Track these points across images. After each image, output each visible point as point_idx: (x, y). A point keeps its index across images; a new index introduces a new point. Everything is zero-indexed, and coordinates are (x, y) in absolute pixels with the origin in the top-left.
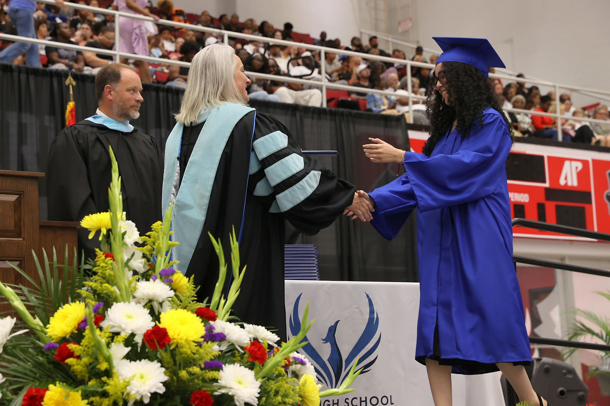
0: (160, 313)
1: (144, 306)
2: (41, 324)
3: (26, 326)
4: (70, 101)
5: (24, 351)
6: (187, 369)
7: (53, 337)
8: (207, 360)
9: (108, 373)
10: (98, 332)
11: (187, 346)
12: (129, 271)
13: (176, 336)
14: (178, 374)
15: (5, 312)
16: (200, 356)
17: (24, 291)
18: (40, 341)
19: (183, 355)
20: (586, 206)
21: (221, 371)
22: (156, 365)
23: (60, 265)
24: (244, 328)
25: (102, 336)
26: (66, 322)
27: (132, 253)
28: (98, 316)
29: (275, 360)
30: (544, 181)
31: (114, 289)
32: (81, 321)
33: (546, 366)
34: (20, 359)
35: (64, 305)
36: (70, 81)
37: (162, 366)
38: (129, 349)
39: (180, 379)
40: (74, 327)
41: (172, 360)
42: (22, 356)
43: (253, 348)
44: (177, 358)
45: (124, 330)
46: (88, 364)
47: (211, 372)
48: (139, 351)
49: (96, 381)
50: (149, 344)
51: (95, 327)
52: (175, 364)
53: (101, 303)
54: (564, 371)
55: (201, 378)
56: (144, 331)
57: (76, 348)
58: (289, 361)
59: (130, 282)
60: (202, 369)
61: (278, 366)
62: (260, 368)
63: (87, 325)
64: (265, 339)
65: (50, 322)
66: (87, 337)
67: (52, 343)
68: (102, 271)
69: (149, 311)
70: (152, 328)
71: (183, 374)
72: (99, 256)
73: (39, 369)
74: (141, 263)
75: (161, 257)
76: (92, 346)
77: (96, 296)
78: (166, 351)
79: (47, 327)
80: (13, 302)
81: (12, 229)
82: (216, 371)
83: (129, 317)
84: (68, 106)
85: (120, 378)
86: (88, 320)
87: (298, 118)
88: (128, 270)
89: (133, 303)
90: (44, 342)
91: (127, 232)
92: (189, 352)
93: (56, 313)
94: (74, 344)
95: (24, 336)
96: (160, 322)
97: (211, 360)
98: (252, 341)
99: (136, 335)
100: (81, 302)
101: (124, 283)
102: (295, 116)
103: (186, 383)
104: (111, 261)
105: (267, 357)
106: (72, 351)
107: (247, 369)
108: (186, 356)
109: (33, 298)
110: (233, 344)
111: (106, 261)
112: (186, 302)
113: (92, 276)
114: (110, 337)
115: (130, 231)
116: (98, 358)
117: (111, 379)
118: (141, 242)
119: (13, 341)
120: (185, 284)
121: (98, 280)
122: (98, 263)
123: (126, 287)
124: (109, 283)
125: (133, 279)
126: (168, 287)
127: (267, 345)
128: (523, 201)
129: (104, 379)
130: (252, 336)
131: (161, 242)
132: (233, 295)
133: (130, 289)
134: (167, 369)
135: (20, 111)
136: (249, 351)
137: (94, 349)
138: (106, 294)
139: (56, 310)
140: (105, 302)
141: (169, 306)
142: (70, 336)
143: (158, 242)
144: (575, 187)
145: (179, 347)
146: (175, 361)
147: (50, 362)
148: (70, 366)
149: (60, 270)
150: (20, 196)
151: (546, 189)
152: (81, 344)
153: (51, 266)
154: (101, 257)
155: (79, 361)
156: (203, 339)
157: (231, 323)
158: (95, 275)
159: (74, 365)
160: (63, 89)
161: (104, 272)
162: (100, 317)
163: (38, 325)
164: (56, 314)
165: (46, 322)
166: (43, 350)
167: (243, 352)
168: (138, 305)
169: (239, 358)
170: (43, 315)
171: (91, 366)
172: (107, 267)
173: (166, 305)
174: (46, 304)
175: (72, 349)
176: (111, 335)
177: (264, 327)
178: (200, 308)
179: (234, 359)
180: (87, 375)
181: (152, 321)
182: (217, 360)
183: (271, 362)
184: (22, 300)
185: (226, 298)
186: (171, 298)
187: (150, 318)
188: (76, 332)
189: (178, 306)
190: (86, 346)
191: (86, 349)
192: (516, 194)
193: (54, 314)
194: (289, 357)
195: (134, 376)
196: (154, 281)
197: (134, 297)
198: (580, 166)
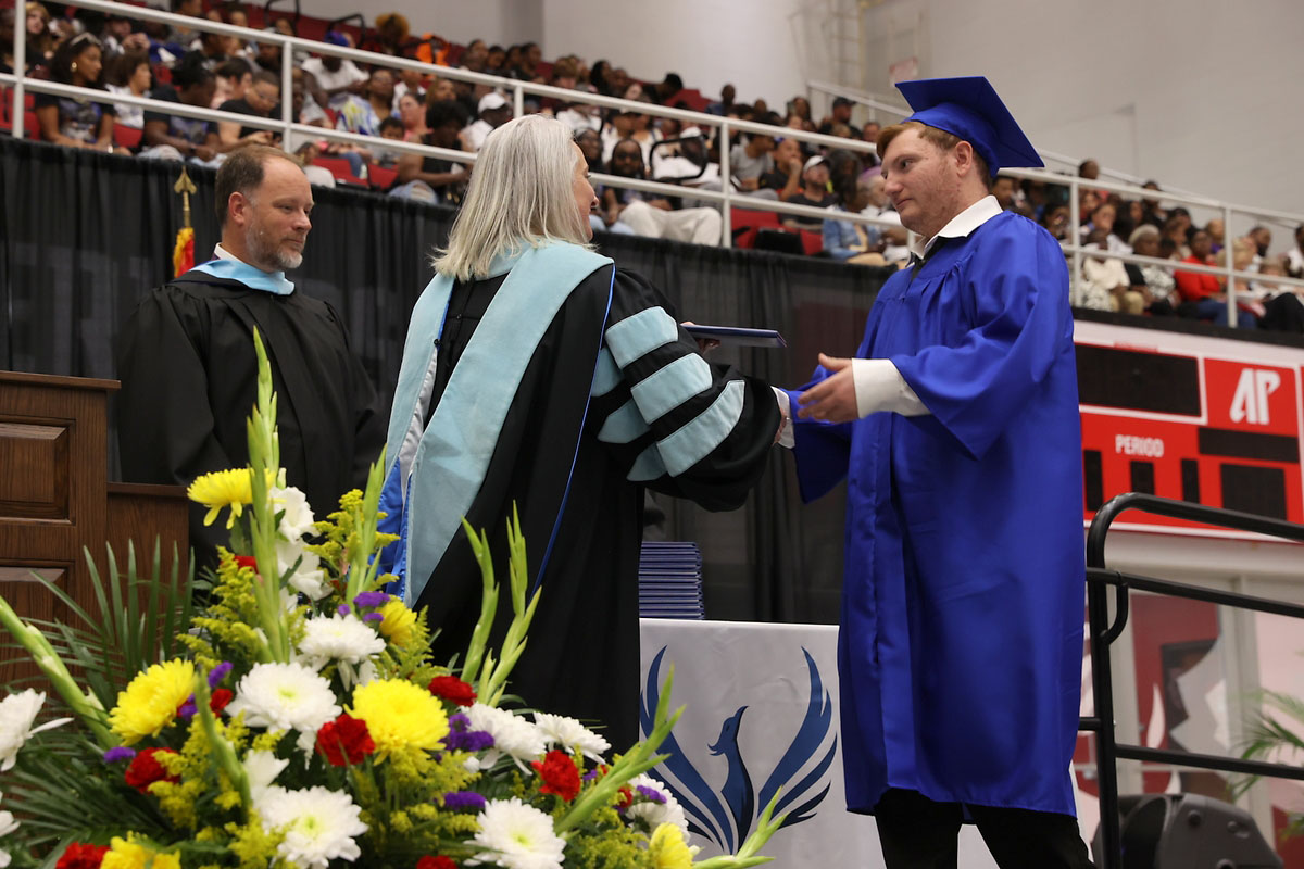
0: (353, 688)
1: (320, 673)
2: (100, 707)
3: (67, 709)
4: (183, 226)
5: (62, 764)
6: (407, 809)
7: (125, 735)
8: (451, 790)
9: (240, 815)
10: (218, 726)
11: (410, 759)
12: (291, 594)
13: (385, 738)
14: (389, 819)
15: (24, 680)
16: (437, 781)
17: (66, 635)
18: (95, 741)
19: (401, 779)
20: (1287, 467)
21: (481, 814)
22: (341, 799)
23: (142, 581)
24: (534, 722)
25: (228, 735)
26: (152, 702)
27: (297, 558)
28: (222, 691)
29: (599, 792)
30: (1197, 413)
31: (258, 633)
32: (184, 701)
33: (1193, 812)
34: (52, 781)
35: (149, 666)
36: (183, 184)
37: (354, 802)
38: (285, 763)
39: (392, 830)
40: (168, 714)
41: (377, 790)
42: (57, 774)
43: (551, 765)
44: (389, 784)
45: (275, 722)
46: (197, 794)
47: (460, 816)
48: (307, 767)
49: (213, 830)
50: (328, 753)
51: (213, 715)
52: (383, 798)
53: (227, 664)
54: (1231, 824)
55: (438, 829)
56: (318, 726)
57: (171, 759)
58: (628, 795)
59: (291, 621)
60: (440, 810)
61: (605, 804)
62: (566, 809)
63: (195, 711)
64: (578, 747)
65: (119, 703)
66: (194, 736)
67: (122, 748)
68: (230, 594)
69: (329, 682)
70: (337, 718)
71: (400, 819)
72: (225, 563)
73: (94, 804)
74: (317, 578)
75: (359, 567)
76: (206, 756)
77: (218, 649)
78: (364, 769)
79: (112, 713)
80: (41, 658)
81: (50, 499)
82: (470, 813)
83: (288, 695)
84: (179, 237)
85: (265, 825)
86: (198, 700)
87: (669, 268)
88: (287, 593)
89: (296, 665)
90: (104, 744)
91: (287, 513)
92: (413, 772)
93: (131, 684)
94: (168, 751)
95: (62, 730)
96: (352, 708)
97: (460, 789)
98: (551, 749)
99: (300, 733)
100: (185, 661)
101: (278, 622)
102: (662, 264)
103: (407, 838)
104: (251, 574)
105: (582, 785)
106: (162, 766)
107: (538, 811)
108: (406, 780)
109: (84, 650)
110: (508, 757)
111: (240, 573)
112: (410, 663)
113: (209, 606)
114: (245, 737)
115: (294, 510)
116: (219, 782)
117: (245, 827)
118: (316, 534)
119: (39, 740)
120: (409, 626)
121: (223, 614)
122: (222, 578)
123: (281, 629)
124: (245, 622)
125: (299, 613)
126: (372, 630)
127: (581, 759)
128: (1150, 454)
129: (230, 827)
130: (551, 739)
131: (359, 536)
132: (512, 651)
133: (291, 634)
134: (365, 807)
135: (78, 246)
136: (543, 771)
137: (210, 762)
138: (239, 643)
139: (131, 676)
140: (237, 660)
141: (374, 672)
142: (161, 734)
143: (352, 534)
144: (1263, 426)
145: (392, 760)
146: (382, 792)
147: (116, 787)
148: (158, 799)
149: (144, 593)
150: (67, 431)
151: (1201, 429)
152: (184, 750)
153: (124, 582)
154: (229, 565)
155: (177, 788)
156: (443, 746)
157: (505, 710)
158: (217, 604)
159: (166, 797)
160: (170, 202)
161: (235, 597)
162: (222, 694)
163: (92, 707)
164: (132, 687)
165: (110, 702)
166: (104, 763)
167: (531, 773)
168: (308, 669)
169: (522, 787)
170: (105, 687)
171: (204, 799)
172: (242, 586)
173: (368, 669)
174: (111, 663)
175: (164, 761)
176: (247, 732)
177: (577, 721)
178: (440, 678)
179: (510, 788)
180: (194, 818)
181: (336, 704)
182: (473, 791)
183: (590, 796)
184: (61, 655)
185: (497, 657)
186: (377, 654)
187: (331, 697)
188: (174, 725)
189: (393, 673)
190: (193, 755)
191: (194, 762)
192: (1136, 439)
193: (127, 685)
194: (629, 786)
195: (294, 823)
196: (343, 618)
197: (299, 652)
198: (1275, 380)
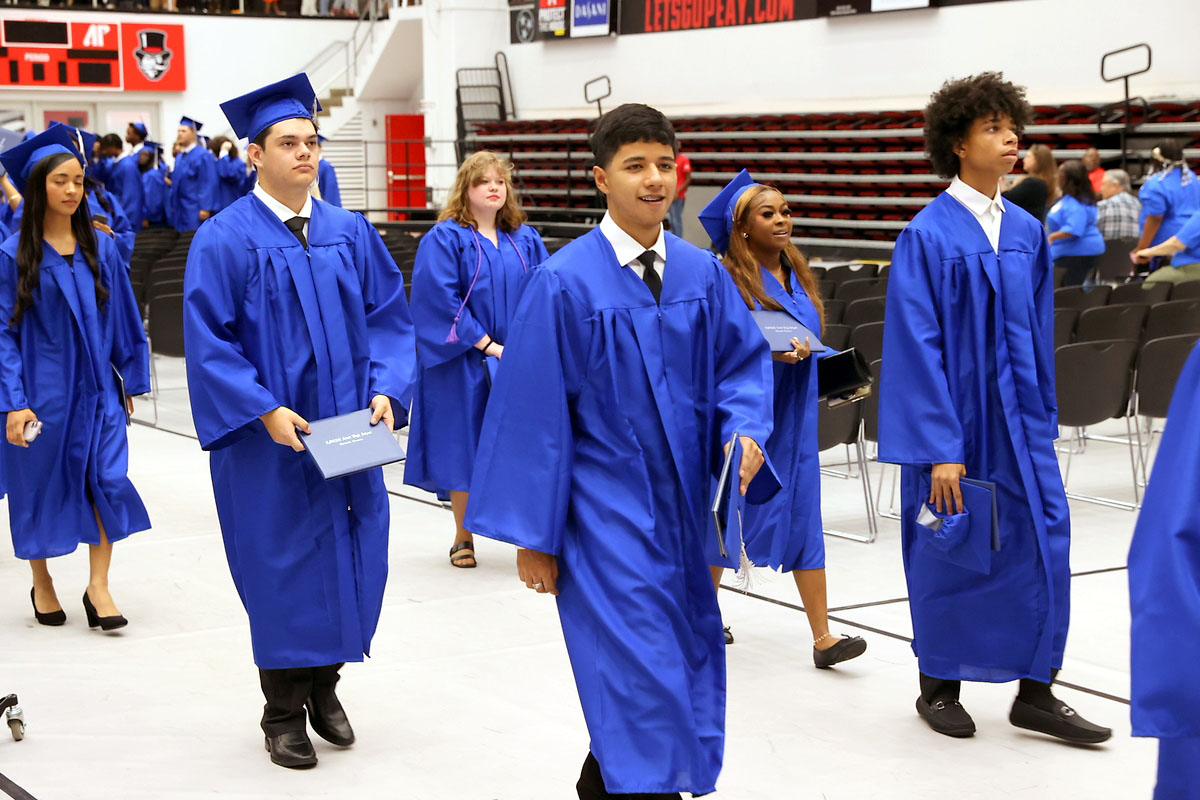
20: (113, 63)
30: (66, 42)
128: (42, 60)
144: (100, 47)
151: (69, 50)
192: (36, 55)
198: (107, 29)
